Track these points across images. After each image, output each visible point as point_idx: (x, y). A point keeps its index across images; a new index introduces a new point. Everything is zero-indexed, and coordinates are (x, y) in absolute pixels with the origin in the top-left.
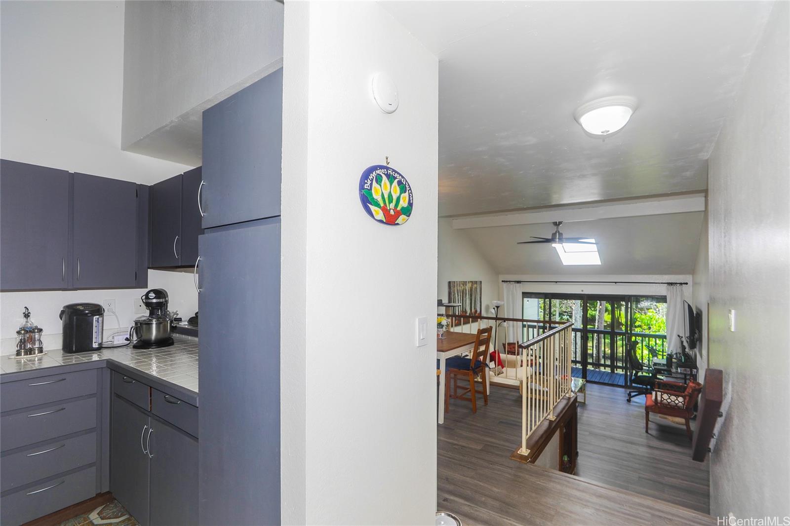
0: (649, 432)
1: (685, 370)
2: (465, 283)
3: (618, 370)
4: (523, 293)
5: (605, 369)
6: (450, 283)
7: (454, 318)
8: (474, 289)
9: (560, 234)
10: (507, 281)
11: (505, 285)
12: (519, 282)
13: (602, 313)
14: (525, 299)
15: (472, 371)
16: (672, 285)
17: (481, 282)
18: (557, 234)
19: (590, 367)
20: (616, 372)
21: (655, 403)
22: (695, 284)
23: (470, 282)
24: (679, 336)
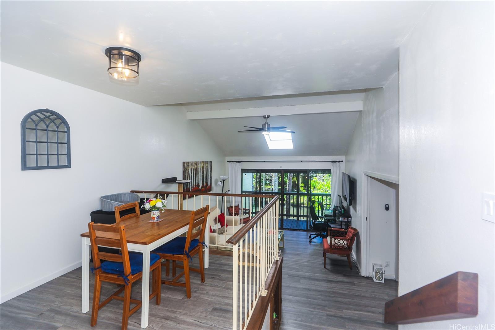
0: (326, 267)
1: (344, 219)
2: (197, 163)
3: (301, 218)
4: (242, 170)
5: (293, 218)
6: (184, 163)
7: (180, 195)
8: (206, 167)
9: (269, 125)
10: (231, 161)
11: (230, 163)
12: (239, 162)
13: (290, 181)
14: (244, 174)
15: (186, 256)
16: (334, 162)
17: (211, 162)
18: (266, 125)
19: (285, 217)
20: (300, 219)
21: (330, 246)
22: (348, 161)
23: (203, 162)
24: (339, 195)
